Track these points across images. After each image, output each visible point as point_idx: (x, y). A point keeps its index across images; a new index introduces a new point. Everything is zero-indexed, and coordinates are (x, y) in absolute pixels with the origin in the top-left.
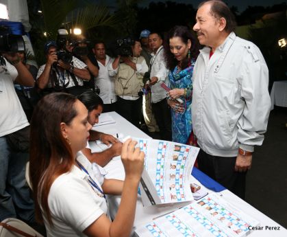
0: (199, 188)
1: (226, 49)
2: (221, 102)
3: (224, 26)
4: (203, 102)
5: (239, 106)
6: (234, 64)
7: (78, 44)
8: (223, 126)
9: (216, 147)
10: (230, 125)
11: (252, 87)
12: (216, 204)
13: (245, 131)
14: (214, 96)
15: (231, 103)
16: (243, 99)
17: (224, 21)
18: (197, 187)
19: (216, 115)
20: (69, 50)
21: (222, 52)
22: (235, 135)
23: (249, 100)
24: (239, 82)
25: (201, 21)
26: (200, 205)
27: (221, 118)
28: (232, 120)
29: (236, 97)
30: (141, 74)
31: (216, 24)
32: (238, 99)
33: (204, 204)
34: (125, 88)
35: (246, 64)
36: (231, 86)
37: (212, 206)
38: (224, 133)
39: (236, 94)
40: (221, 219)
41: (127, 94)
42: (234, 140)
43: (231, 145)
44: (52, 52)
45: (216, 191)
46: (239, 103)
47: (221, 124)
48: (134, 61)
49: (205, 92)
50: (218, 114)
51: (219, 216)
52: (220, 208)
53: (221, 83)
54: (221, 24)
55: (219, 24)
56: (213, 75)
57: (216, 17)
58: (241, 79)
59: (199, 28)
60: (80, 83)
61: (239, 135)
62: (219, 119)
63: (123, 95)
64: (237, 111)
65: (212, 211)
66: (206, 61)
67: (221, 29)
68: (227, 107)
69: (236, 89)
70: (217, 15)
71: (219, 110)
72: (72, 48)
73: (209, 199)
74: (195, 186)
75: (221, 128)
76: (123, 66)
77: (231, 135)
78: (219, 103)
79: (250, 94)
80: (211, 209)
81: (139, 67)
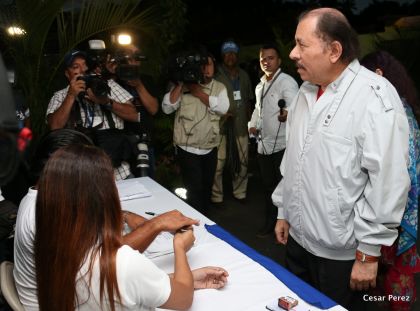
0: (296, 303)
1: (342, 88)
2: (331, 176)
3: (339, 54)
4: (303, 171)
5: (358, 182)
6: (353, 113)
7: (124, 61)
8: (331, 213)
9: (321, 243)
10: (342, 212)
11: (379, 153)
13: (367, 221)
14: (320, 164)
15: (345, 176)
16: (365, 171)
17: (339, 47)
18: (292, 302)
19: (322, 195)
20: (111, 70)
21: (336, 92)
22: (350, 227)
23: (374, 172)
24: (359, 143)
25: (301, 45)
27: (330, 200)
28: (346, 204)
29: (353, 167)
30: (217, 113)
31: (325, 52)
32: (357, 170)
34: (189, 135)
35: (371, 114)
36: (346, 149)
38: (332, 223)
39: (354, 162)
41: (192, 145)
42: (349, 235)
43: (344, 242)
45: (322, 308)
46: (358, 176)
47: (329, 209)
48: (207, 92)
49: (307, 154)
50: (326, 193)
53: (331, 143)
54: (334, 51)
55: (330, 52)
56: (320, 128)
57: (325, 40)
58: (363, 139)
59: (298, 56)
60: (119, 125)
61: (357, 227)
62: (326, 200)
63: (187, 145)
64: (354, 189)
66: (310, 105)
67: (334, 60)
68: (340, 183)
69: (354, 155)
70: (327, 37)
71: (327, 186)
72: (114, 67)
74: (290, 300)
75: (329, 216)
76: (187, 99)
77: (345, 228)
78: (328, 177)
79: (375, 163)
81: (213, 101)
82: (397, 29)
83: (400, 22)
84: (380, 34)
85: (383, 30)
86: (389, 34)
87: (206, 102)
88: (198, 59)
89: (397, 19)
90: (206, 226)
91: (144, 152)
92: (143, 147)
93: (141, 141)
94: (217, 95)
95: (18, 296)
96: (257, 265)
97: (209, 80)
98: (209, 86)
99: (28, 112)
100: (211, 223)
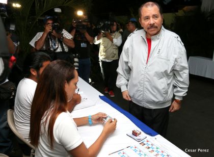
0: (140, 133)
12: (152, 145)
18: (139, 133)
26: (141, 145)
33: (144, 144)
37: (150, 146)
40: (156, 155)
44: (49, 24)
45: (152, 136)
48: (113, 37)
51: (155, 153)
52: (155, 147)
60: (66, 50)
65: (150, 150)
73: (148, 141)
74: (137, 132)
80: (149, 148)
81: (115, 40)
82: (184, 11)
83: (185, 8)
84: (176, 13)
85: (178, 12)
86: (180, 13)
87: (112, 41)
88: (109, 23)
89: (184, 7)
90: (100, 96)
91: (77, 62)
92: (76, 60)
93: (75, 57)
94: (117, 38)
95: (15, 125)
96: (122, 115)
97: (114, 32)
98: (114, 34)
99: (19, 43)
100: (102, 95)
